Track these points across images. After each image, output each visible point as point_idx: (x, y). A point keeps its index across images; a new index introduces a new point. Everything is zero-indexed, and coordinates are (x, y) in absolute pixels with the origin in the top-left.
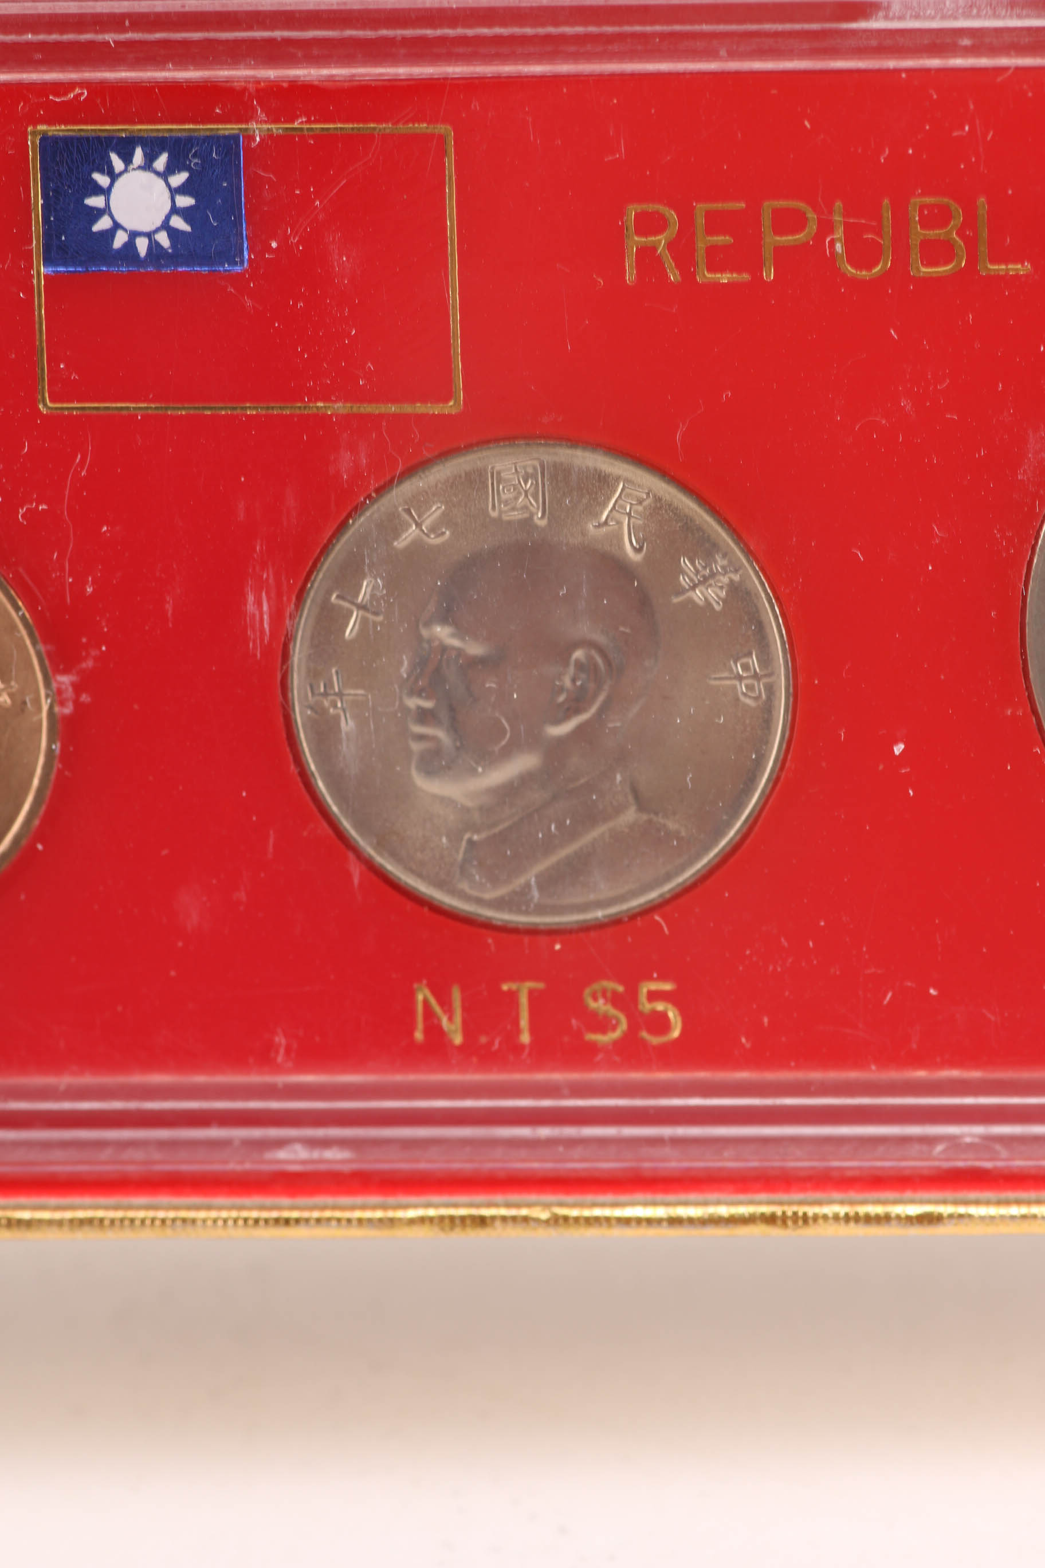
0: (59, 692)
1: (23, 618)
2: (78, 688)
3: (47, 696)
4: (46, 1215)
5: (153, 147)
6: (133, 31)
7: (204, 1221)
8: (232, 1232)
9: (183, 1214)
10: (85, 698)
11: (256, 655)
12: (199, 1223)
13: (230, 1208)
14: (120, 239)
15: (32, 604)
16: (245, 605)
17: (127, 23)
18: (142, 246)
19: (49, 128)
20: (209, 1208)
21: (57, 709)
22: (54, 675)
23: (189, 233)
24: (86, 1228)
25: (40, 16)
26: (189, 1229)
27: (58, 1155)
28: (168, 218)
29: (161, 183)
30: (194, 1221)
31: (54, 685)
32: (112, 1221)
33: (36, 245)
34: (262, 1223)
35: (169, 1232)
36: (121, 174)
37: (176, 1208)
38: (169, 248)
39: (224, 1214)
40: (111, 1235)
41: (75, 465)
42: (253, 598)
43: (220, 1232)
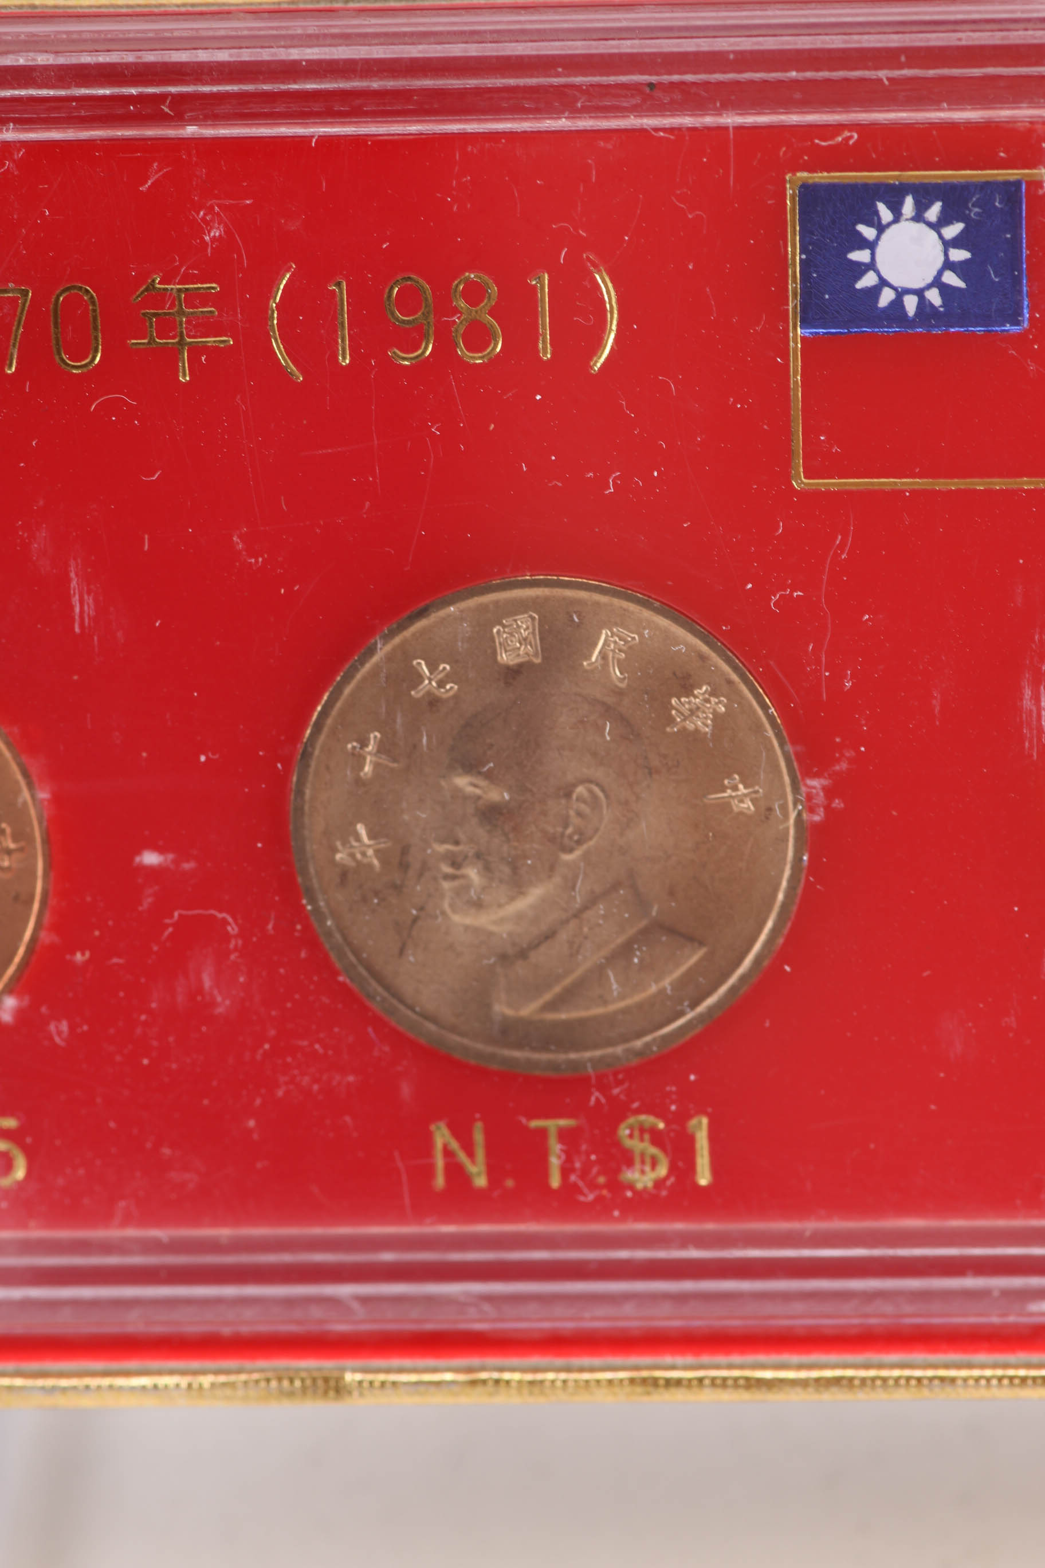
0: (809, 797)
1: (771, 718)
2: (830, 793)
3: (795, 803)
4: (791, 1375)
5: (924, 196)
6: (910, 67)
7: (965, 1380)
8: (995, 1392)
9: (942, 1373)
10: (837, 804)
11: (1032, 756)
12: (959, 1382)
13: (995, 1366)
14: (886, 297)
15: (781, 700)
16: (1022, 700)
17: (903, 59)
18: (911, 304)
19: (810, 175)
20: (970, 1366)
21: (805, 816)
22: (803, 779)
23: (963, 289)
24: (834, 1389)
25: (799, 52)
26: (949, 1389)
27: (798, 1307)
28: (940, 273)
29: (933, 235)
30: (953, 1380)
31: (803, 789)
32: (863, 1380)
33: (793, 304)
34: (1030, 1382)
35: (925, 1392)
36: (889, 225)
37: (935, 1366)
38: (941, 306)
39: (988, 1373)
40: (861, 1395)
41: (835, 547)
42: (1030, 693)
43: (983, 1392)
